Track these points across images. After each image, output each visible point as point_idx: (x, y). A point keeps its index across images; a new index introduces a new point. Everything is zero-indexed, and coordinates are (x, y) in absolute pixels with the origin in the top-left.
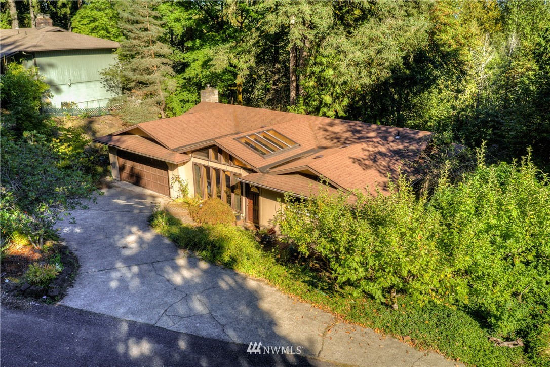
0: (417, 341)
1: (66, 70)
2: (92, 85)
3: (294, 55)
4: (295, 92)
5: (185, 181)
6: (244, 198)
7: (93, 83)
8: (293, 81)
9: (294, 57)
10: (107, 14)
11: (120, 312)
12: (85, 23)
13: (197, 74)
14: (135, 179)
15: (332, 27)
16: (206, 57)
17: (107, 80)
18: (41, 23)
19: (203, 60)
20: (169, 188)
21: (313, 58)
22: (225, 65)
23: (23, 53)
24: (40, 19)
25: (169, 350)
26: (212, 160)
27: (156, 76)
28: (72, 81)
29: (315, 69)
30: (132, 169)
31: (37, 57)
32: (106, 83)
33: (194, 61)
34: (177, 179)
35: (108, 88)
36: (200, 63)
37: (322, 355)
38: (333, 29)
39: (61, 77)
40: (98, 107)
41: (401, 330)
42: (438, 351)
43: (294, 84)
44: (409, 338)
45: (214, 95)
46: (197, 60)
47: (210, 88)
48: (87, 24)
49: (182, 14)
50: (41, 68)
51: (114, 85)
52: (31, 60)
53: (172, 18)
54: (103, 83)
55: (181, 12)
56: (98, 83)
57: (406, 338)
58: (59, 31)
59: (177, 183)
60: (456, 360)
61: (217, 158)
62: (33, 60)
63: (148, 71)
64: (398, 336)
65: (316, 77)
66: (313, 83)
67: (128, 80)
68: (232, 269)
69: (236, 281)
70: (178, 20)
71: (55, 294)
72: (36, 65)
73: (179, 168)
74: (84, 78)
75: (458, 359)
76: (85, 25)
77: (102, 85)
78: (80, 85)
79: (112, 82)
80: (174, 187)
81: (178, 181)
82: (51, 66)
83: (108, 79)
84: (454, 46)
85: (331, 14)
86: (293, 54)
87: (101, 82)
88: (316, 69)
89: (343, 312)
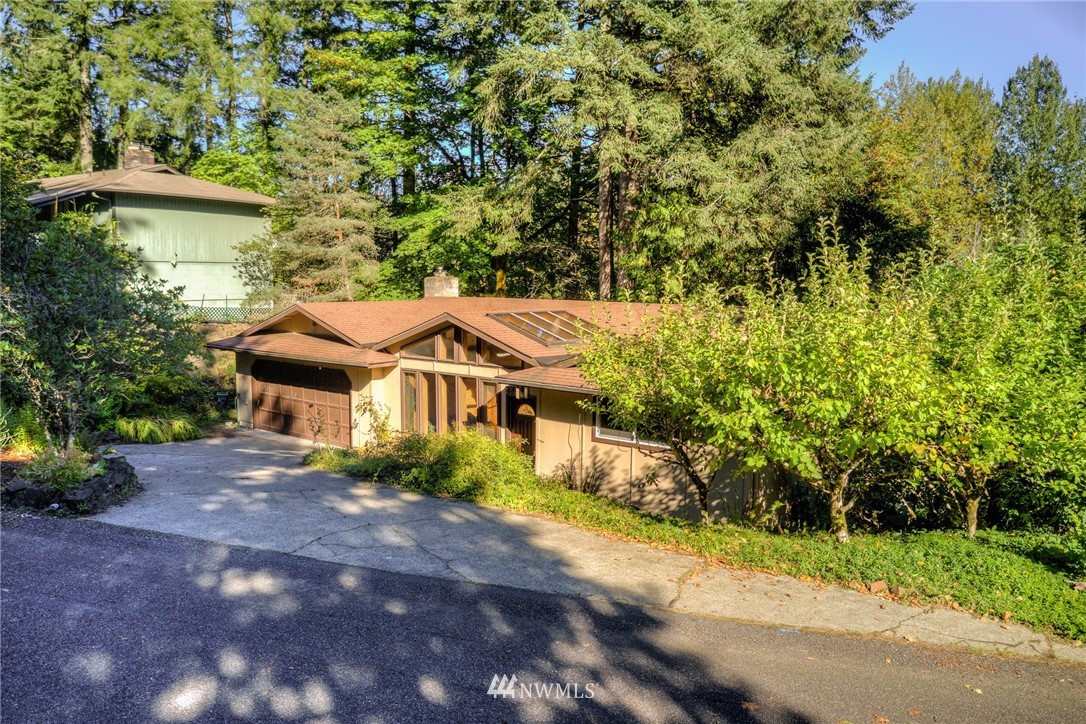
0: (902, 590)
1: (171, 236)
2: (217, 269)
3: (607, 214)
4: (609, 285)
5: (384, 408)
6: (503, 431)
7: (219, 266)
8: (604, 265)
9: (607, 219)
10: (258, 160)
11: (216, 535)
12: (217, 172)
13: (420, 252)
14: (282, 420)
15: (679, 139)
16: (439, 222)
17: (246, 265)
18: (135, 158)
19: (433, 227)
20: (351, 428)
21: (644, 213)
22: (474, 222)
23: (94, 194)
24: (134, 151)
25: (317, 587)
26: (440, 358)
27: (341, 249)
28: (180, 258)
29: (647, 232)
30: (277, 400)
31: (119, 206)
32: (243, 269)
33: (415, 228)
34: (368, 407)
35: (247, 280)
36: (427, 231)
37: (678, 605)
38: (682, 140)
39: (160, 248)
40: (225, 306)
41: (862, 573)
42: (956, 605)
43: (608, 269)
44: (883, 585)
45: (451, 287)
46: (421, 226)
47: (443, 274)
48: (220, 175)
49: (396, 144)
50: (124, 225)
51: (259, 274)
52: (107, 210)
53: (377, 151)
54: (239, 269)
55: (395, 141)
56: (229, 268)
57: (875, 586)
58: (166, 172)
59: (368, 414)
60: (1002, 618)
61: (450, 353)
62: (111, 210)
63: (327, 240)
64: (857, 584)
65: (649, 250)
66: (645, 260)
67: (288, 257)
68: (471, 501)
69: (479, 516)
70: (390, 155)
71: (79, 499)
72: (114, 217)
73: (374, 383)
74: (203, 255)
75: (1008, 614)
76: (216, 175)
77: (236, 273)
78: (193, 267)
79: (256, 269)
80: (360, 427)
81: (370, 410)
82: (142, 223)
83: (249, 265)
84: (916, 221)
85: (678, 116)
86: (605, 212)
87: (235, 268)
88: (651, 233)
89: (723, 552)
